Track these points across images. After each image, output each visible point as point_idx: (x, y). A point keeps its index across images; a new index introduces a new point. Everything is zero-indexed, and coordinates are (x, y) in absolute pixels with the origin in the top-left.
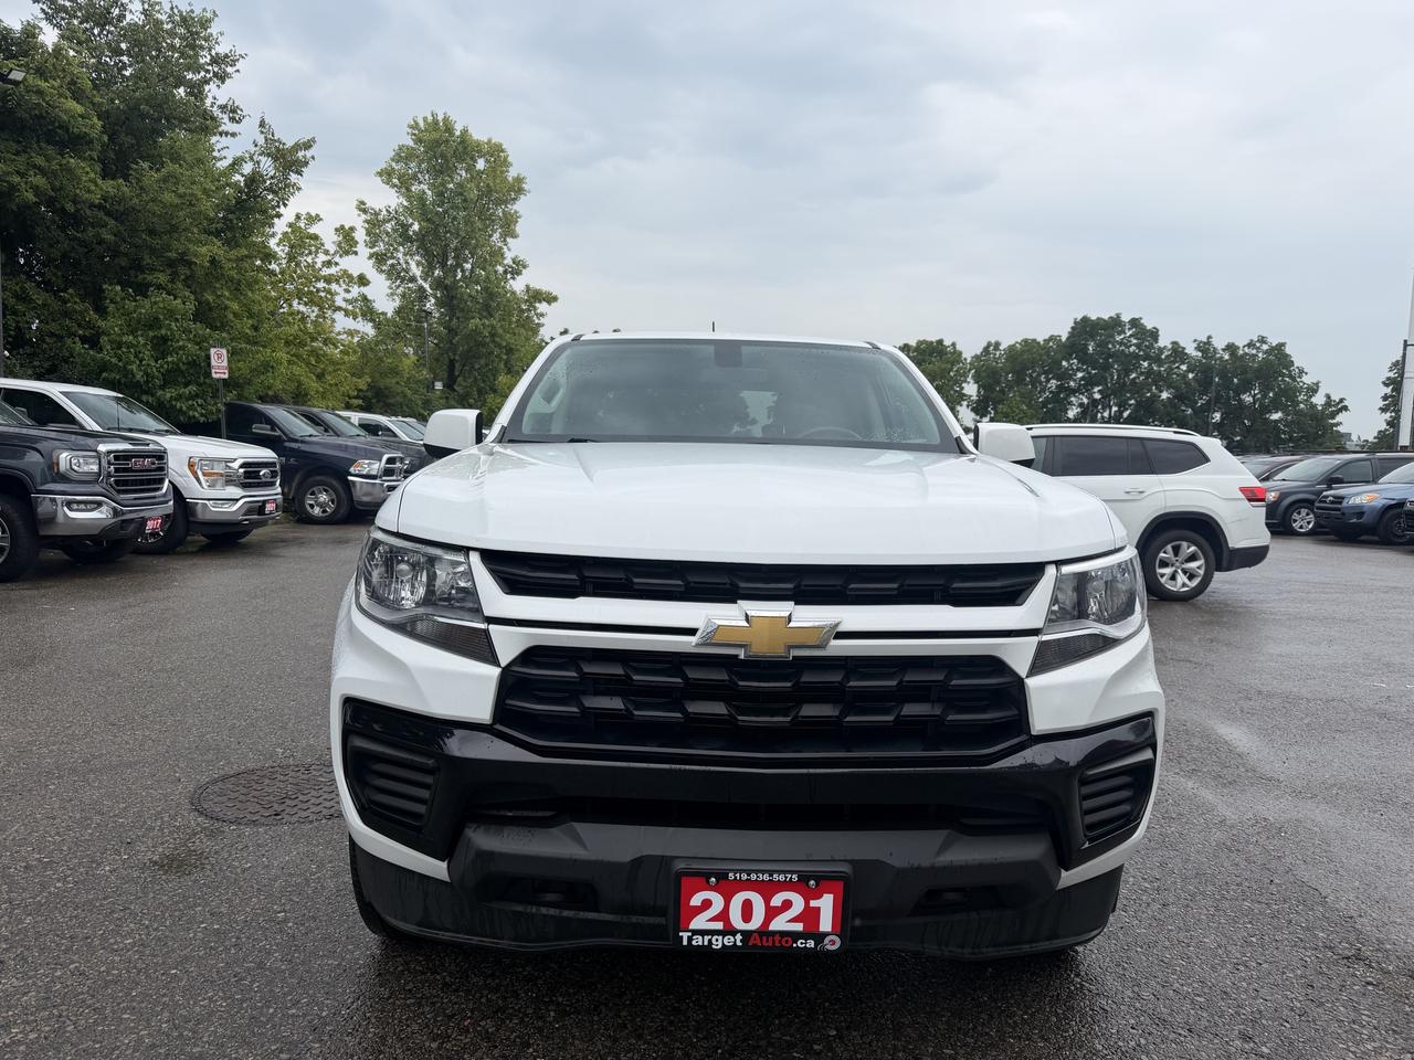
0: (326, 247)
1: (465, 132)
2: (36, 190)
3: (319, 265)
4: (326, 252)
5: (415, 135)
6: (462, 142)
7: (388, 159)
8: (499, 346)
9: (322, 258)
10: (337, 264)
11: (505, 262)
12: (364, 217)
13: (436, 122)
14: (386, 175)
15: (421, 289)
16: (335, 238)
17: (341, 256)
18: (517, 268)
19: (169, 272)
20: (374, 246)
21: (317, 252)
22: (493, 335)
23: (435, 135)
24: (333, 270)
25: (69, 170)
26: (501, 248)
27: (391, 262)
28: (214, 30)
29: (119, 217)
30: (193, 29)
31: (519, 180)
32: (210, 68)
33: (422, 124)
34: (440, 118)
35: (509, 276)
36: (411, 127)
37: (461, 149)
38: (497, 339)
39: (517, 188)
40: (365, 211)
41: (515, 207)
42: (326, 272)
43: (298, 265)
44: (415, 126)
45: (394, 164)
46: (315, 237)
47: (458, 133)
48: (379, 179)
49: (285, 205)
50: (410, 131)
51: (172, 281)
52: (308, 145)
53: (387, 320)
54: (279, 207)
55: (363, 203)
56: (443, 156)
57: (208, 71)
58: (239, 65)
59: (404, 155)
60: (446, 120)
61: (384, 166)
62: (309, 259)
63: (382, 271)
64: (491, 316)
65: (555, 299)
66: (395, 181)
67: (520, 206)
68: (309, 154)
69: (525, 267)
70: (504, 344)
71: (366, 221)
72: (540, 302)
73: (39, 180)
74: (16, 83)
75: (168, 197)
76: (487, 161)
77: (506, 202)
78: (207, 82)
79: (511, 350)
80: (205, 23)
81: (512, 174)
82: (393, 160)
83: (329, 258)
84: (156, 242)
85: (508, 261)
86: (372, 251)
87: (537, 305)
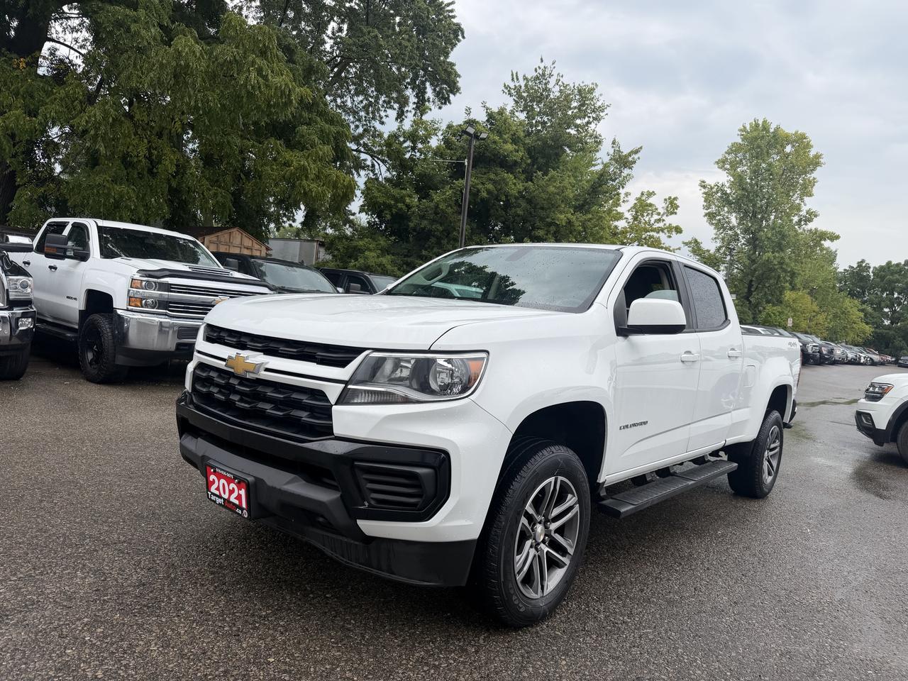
0: (659, 211)
1: (777, 129)
2: (489, 192)
3: (652, 222)
4: (659, 214)
5: (742, 135)
6: (774, 136)
7: (724, 153)
8: (785, 271)
9: (656, 217)
10: (663, 220)
11: (801, 213)
12: (703, 190)
13: (757, 125)
14: (721, 163)
15: (737, 235)
16: (664, 205)
17: (667, 216)
18: (811, 216)
19: (546, 229)
20: (709, 208)
21: (652, 214)
22: (781, 263)
23: (755, 134)
24: (661, 225)
25: (504, 179)
26: (799, 204)
27: (718, 218)
28: (596, 94)
29: (530, 201)
30: (585, 94)
31: (818, 156)
32: (590, 115)
33: (748, 128)
34: (760, 122)
35: (803, 223)
36: (741, 130)
37: (773, 141)
38: (785, 266)
39: (816, 162)
40: (704, 187)
41: (813, 175)
42: (656, 225)
43: (640, 222)
44: (744, 129)
45: (727, 155)
46: (651, 205)
47: (772, 130)
48: (716, 166)
49: (623, 187)
50: (739, 133)
51: (547, 234)
52: (636, 152)
53: (710, 255)
54: (619, 189)
55: (704, 182)
56: (759, 147)
57: (589, 117)
58: (606, 111)
59: (735, 149)
60: (765, 122)
61: (720, 157)
62: (647, 219)
63: (713, 224)
64: (782, 250)
65: (837, 237)
66: (728, 166)
67: (817, 174)
68: (636, 156)
69: (816, 216)
70: (789, 270)
71: (705, 193)
72: (825, 240)
73: (490, 186)
74: (484, 139)
75: (551, 189)
76: (793, 146)
77: (805, 173)
78: (589, 123)
79: (794, 273)
80: (591, 91)
81: (812, 153)
82: (726, 153)
83: (660, 217)
84: (543, 213)
85: (803, 213)
86: (707, 211)
87: (823, 242)
